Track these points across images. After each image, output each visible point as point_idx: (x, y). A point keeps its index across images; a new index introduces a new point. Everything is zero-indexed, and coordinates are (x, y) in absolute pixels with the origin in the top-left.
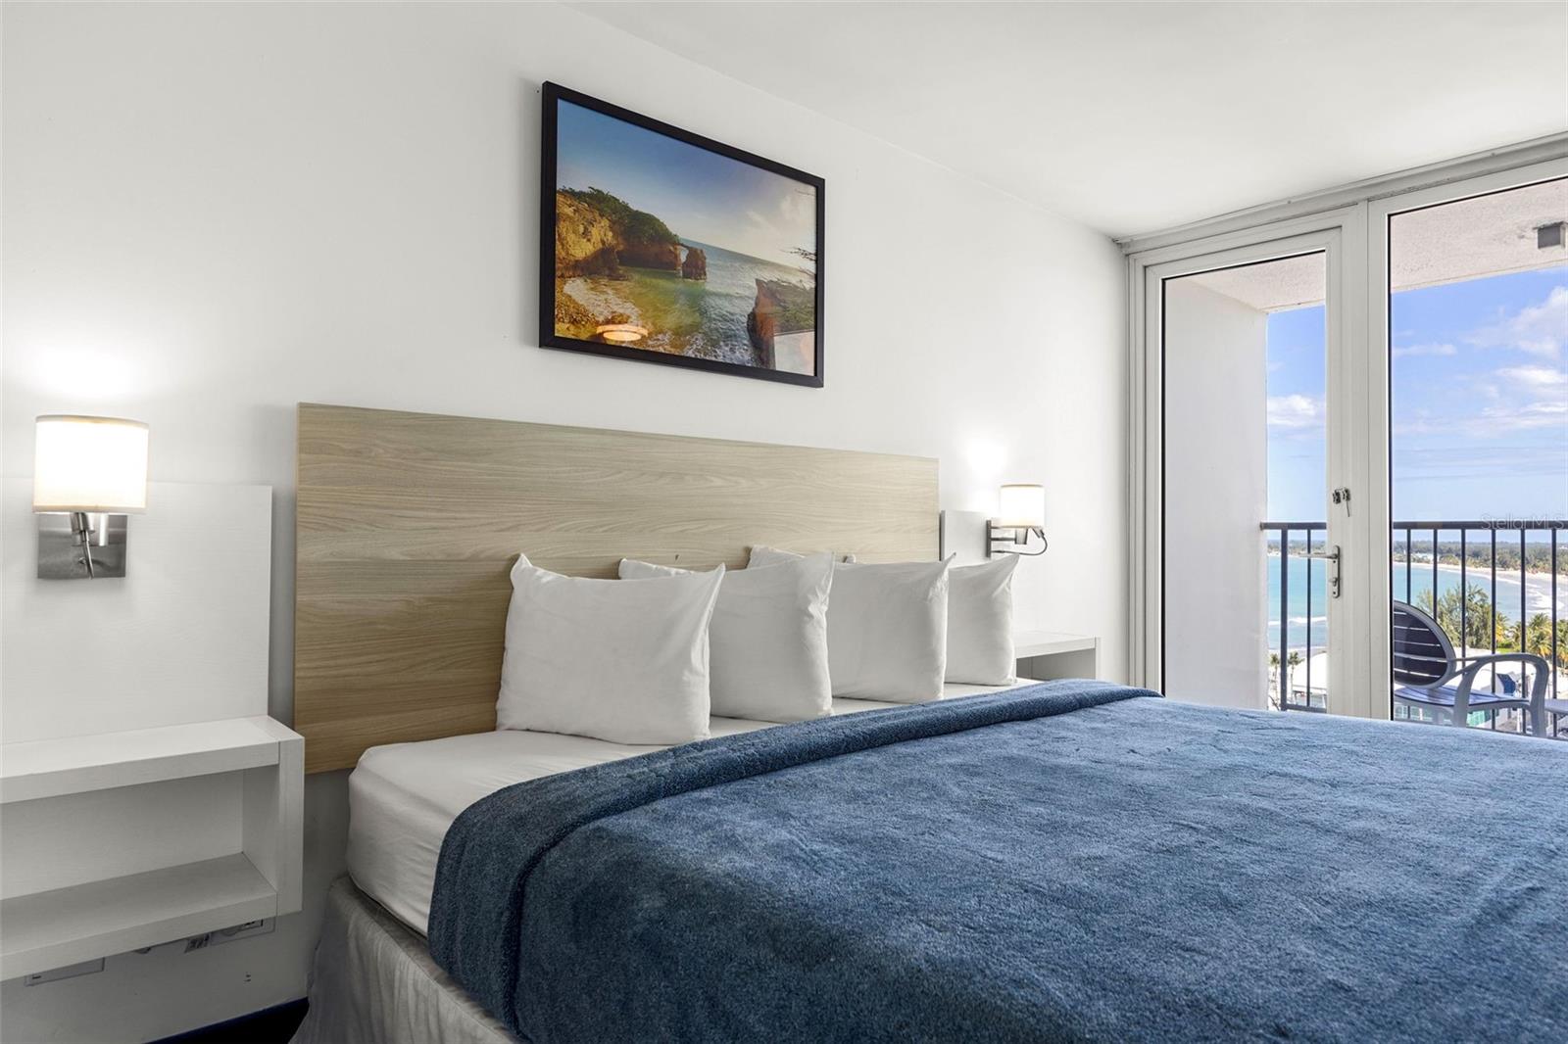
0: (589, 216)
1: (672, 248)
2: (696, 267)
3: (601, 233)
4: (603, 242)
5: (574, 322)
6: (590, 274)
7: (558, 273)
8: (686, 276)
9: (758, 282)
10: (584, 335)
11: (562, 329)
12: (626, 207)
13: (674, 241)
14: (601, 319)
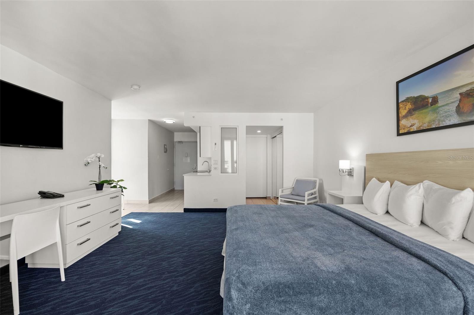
0: (406, 104)
1: (427, 100)
2: (435, 101)
3: (409, 106)
4: (409, 108)
5: (404, 129)
6: (406, 117)
7: (400, 120)
8: (431, 105)
9: (460, 94)
10: (406, 131)
11: (401, 132)
12: (414, 97)
13: (427, 98)
14: (409, 126)
